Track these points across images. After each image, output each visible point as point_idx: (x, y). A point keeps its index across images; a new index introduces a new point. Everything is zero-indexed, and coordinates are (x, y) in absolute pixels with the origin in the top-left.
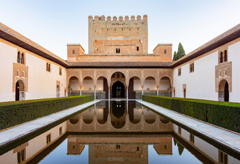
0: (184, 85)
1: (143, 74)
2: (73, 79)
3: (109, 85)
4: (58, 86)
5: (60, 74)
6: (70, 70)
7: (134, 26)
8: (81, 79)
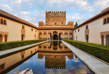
0: (77, 36)
1: (63, 32)
2: (40, 34)
3: (52, 35)
4: (35, 36)
5: (36, 32)
6: (39, 30)
7: (61, 15)
8: (43, 34)
